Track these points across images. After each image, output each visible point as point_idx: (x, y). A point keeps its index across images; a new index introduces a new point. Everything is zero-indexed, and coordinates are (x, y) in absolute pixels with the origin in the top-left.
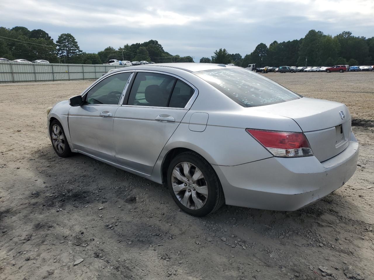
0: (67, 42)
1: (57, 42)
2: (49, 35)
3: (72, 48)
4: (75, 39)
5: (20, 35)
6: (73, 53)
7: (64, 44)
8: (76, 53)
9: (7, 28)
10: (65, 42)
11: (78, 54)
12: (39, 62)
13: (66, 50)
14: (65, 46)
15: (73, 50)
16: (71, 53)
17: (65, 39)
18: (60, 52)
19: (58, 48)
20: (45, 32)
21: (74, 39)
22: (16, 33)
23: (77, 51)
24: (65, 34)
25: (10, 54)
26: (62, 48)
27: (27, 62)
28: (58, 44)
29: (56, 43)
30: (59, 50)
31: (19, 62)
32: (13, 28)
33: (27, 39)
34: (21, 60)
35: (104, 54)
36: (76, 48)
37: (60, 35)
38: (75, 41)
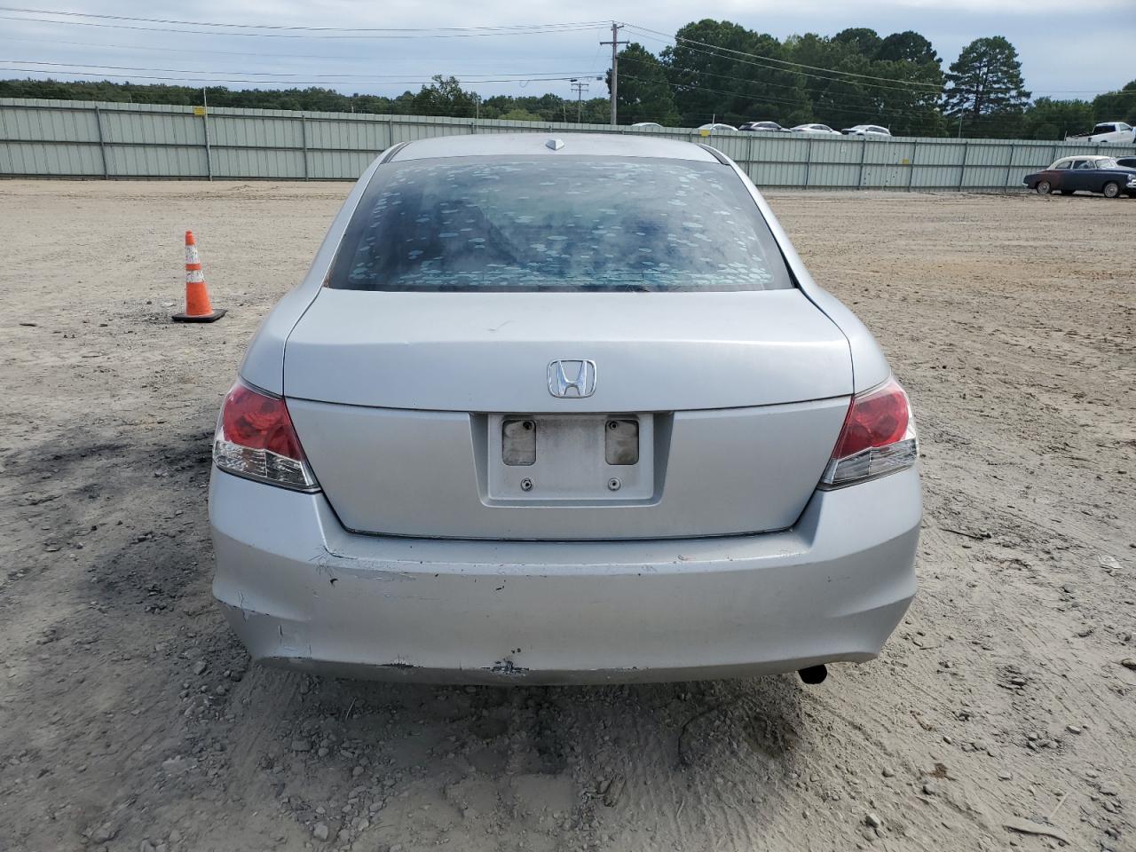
0: (985, 66)
1: (953, 68)
2: (933, 48)
3: (996, 86)
4: (1017, 55)
5: (852, 52)
6: (998, 101)
7: (975, 75)
8: (1008, 100)
9: (821, 36)
10: (980, 68)
11: (1015, 105)
12: (860, 131)
13: (977, 92)
14: (976, 79)
15: (999, 90)
16: (991, 101)
17: (980, 57)
18: (955, 101)
19: (950, 85)
20: (923, 38)
21: (1012, 54)
22: (842, 48)
23: (1014, 93)
24: (987, 40)
25: (807, 111)
26: (963, 87)
27: (827, 132)
28: (955, 73)
29: (950, 73)
30: (951, 93)
31: (808, 135)
32: (838, 35)
33: (865, 63)
34: (813, 128)
35: (1116, 102)
36: (1012, 83)
37: (968, 45)
38: (1016, 59)
